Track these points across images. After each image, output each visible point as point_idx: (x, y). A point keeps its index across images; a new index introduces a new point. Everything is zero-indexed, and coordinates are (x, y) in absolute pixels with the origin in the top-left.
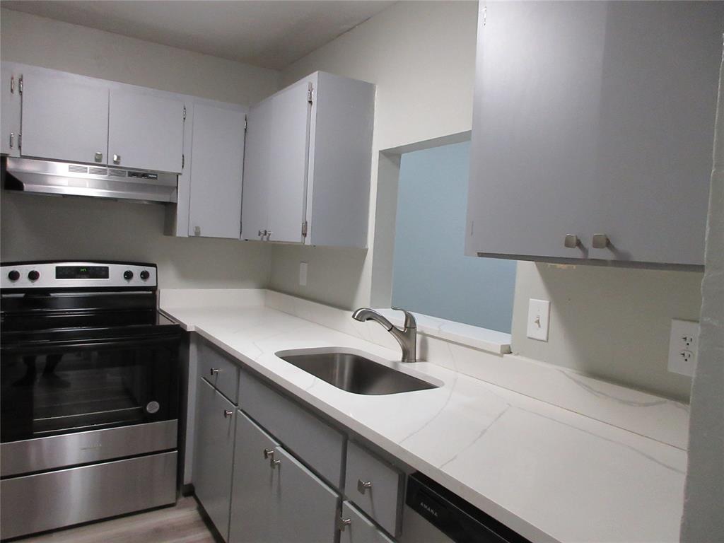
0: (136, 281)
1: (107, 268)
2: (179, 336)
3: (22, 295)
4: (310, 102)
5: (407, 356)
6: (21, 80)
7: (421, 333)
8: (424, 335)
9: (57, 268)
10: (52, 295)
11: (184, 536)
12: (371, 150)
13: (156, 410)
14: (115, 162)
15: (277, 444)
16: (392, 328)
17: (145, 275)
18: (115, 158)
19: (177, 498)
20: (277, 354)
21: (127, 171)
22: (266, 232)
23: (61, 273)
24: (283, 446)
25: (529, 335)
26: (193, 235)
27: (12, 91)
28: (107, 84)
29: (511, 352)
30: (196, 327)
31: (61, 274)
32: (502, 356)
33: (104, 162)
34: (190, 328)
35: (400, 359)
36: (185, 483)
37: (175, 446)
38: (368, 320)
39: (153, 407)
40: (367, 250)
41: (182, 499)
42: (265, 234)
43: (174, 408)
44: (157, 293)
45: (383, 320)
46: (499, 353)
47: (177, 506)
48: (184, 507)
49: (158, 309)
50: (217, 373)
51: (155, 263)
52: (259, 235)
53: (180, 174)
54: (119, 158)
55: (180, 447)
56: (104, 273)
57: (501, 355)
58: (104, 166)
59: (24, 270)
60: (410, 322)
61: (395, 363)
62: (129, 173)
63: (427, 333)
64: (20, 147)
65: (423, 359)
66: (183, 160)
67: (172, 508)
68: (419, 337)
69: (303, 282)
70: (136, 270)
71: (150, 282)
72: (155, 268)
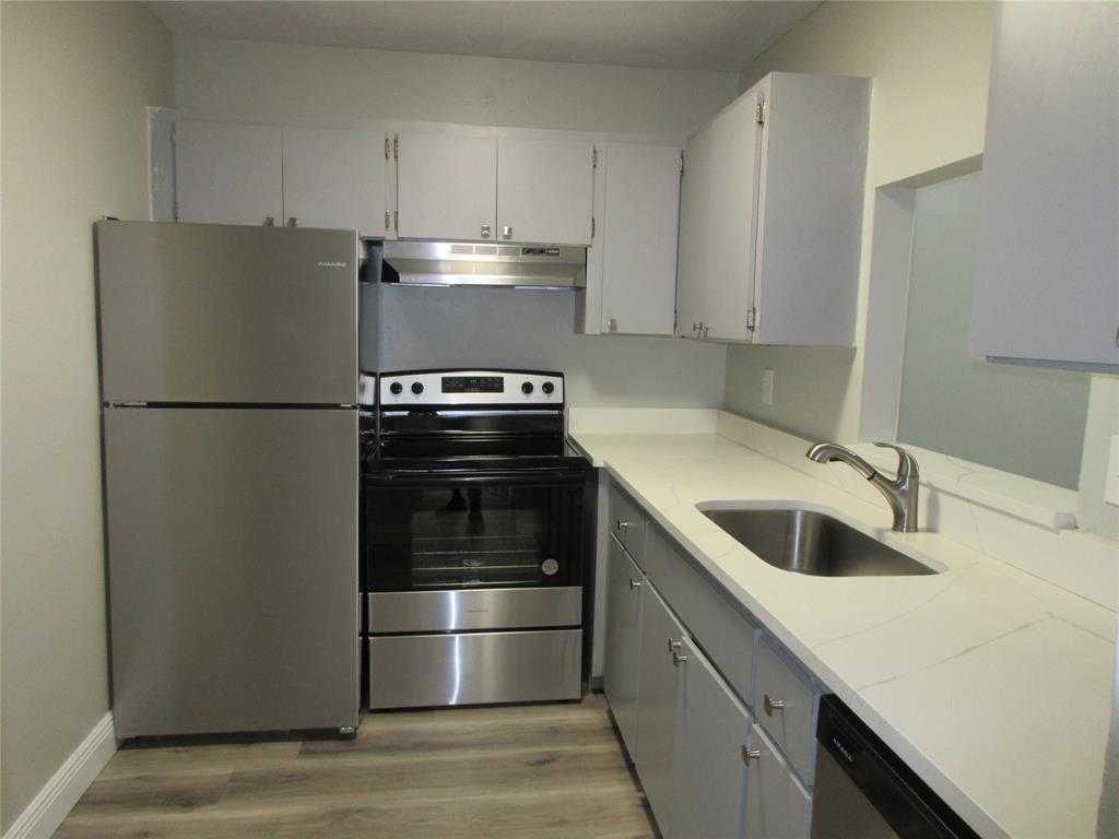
0: (538, 397)
1: (502, 379)
2: (584, 474)
3: (406, 413)
4: (761, 123)
5: (900, 522)
6: (396, 142)
7: (929, 486)
8: (934, 490)
9: (443, 379)
10: (439, 413)
11: (585, 744)
12: (863, 186)
13: (554, 571)
14: (506, 237)
15: (685, 632)
16: (874, 475)
17: (548, 388)
18: (506, 233)
19: (583, 693)
20: (697, 506)
21: (521, 247)
22: (701, 324)
23: (447, 385)
24: (694, 640)
25: (1107, 500)
26: (608, 331)
27: (387, 156)
28: (495, 131)
29: (1077, 528)
30: (606, 463)
31: (449, 386)
32: (1057, 533)
33: (492, 238)
34: (598, 463)
35: (891, 525)
36: (593, 675)
37: (580, 623)
38: (832, 460)
39: (550, 567)
40: (855, 349)
41: (590, 696)
42: (701, 329)
43: (577, 571)
44: (565, 413)
45: (858, 462)
46: (1052, 526)
47: (583, 704)
48: (593, 706)
49: (566, 435)
50: (626, 527)
51: (561, 371)
52: (694, 329)
53: (590, 246)
54: (510, 230)
55: (587, 625)
56: (496, 386)
57: (1056, 531)
58: (493, 242)
59: (407, 382)
60: (908, 468)
61: (880, 531)
62: (524, 249)
63: (940, 487)
64: (396, 227)
65: (931, 529)
66: (594, 225)
67: (576, 705)
68: (923, 493)
69: (768, 400)
70: (537, 381)
71: (555, 398)
72: (560, 379)
